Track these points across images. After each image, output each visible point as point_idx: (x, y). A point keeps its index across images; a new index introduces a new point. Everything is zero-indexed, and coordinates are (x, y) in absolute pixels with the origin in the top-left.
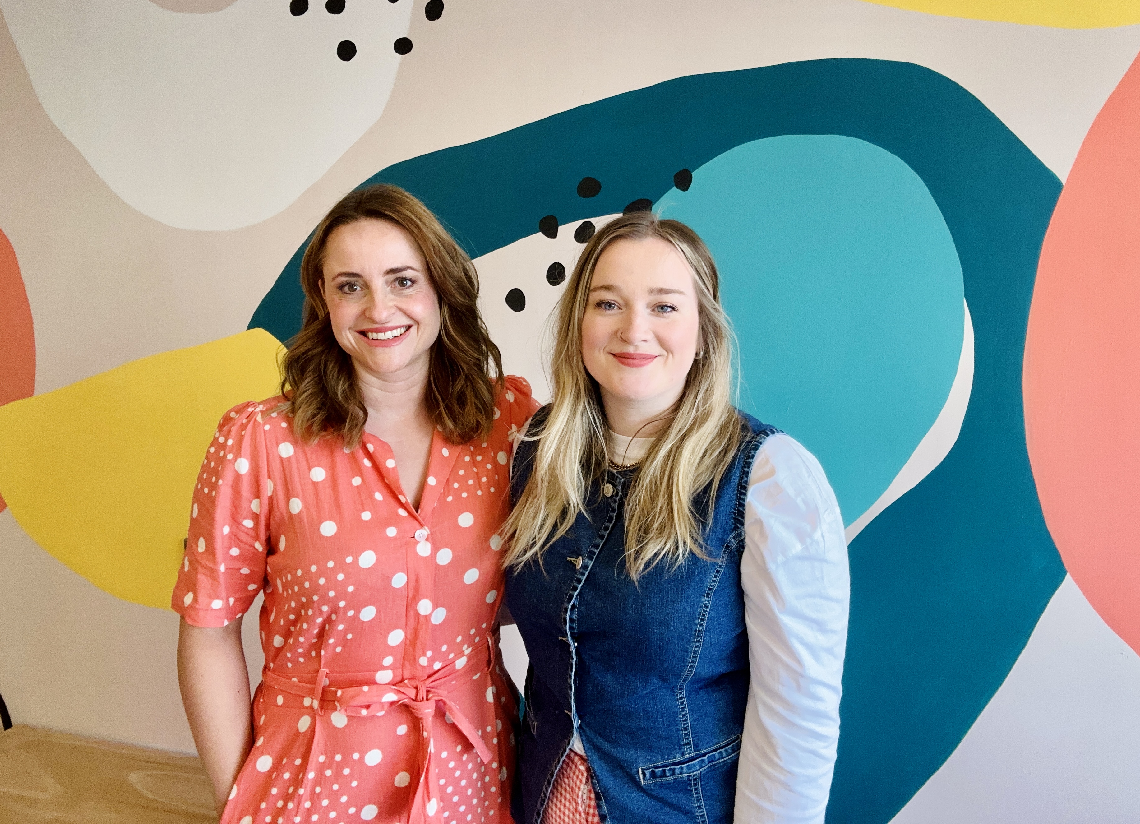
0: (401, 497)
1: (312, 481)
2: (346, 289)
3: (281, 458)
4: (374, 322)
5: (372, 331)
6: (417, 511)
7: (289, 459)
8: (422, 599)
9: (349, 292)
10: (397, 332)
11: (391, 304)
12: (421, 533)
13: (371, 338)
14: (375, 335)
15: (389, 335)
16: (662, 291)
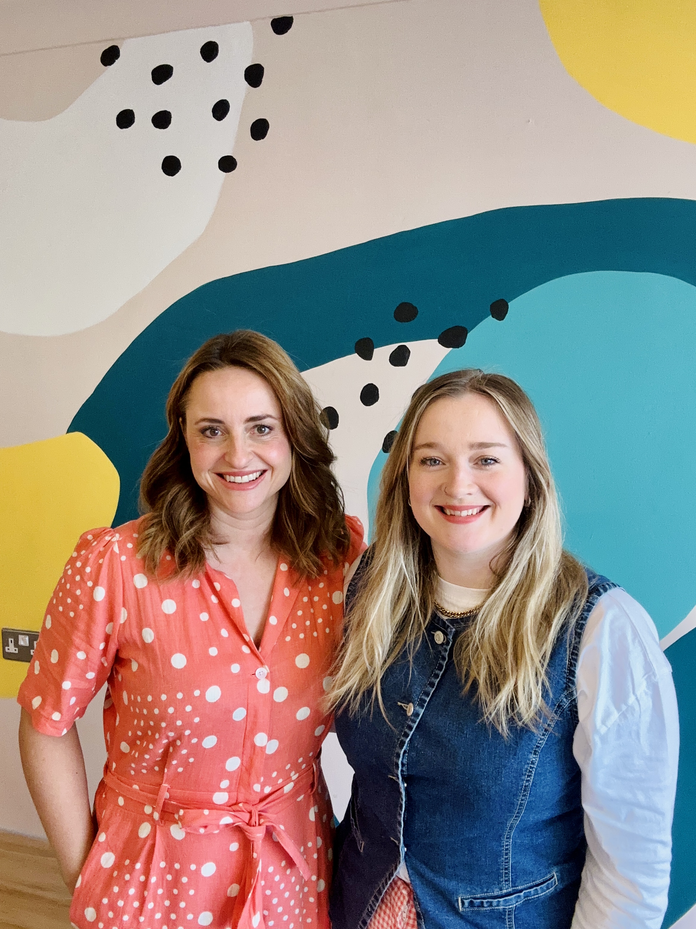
0: (245, 636)
1: (164, 612)
2: (208, 433)
3: (136, 589)
4: (232, 467)
5: (230, 474)
6: (258, 649)
7: (143, 590)
8: (259, 732)
9: (210, 436)
10: (252, 477)
11: (250, 450)
12: (262, 672)
13: (228, 481)
14: (232, 479)
15: (246, 479)
16: (482, 445)
